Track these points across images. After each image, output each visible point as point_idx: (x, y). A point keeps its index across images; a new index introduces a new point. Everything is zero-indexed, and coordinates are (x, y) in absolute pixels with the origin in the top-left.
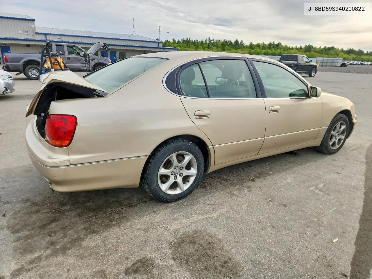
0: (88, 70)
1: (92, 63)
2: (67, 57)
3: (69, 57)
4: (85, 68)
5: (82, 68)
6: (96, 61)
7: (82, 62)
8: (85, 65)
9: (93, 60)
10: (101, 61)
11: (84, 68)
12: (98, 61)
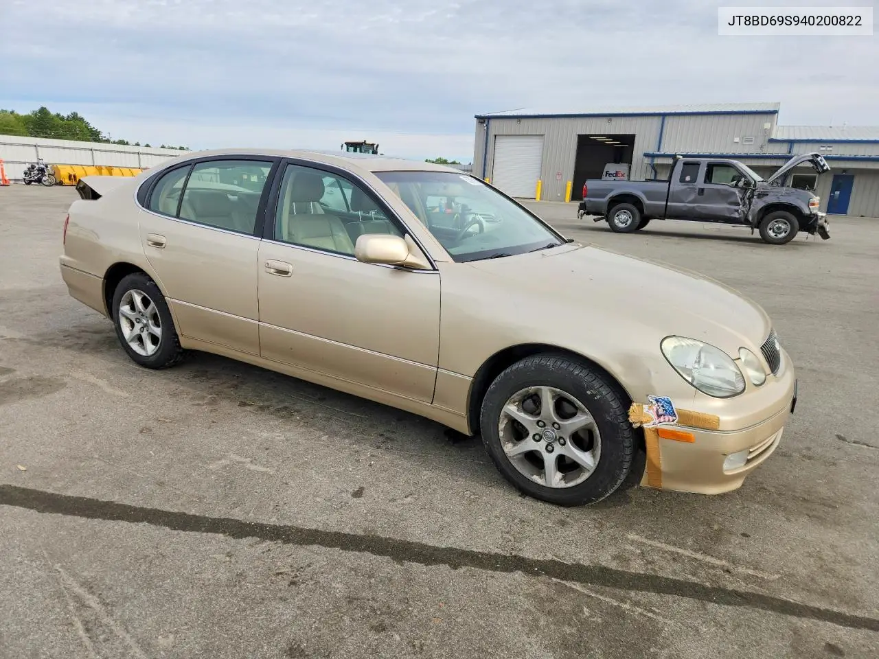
0: (743, 220)
1: (758, 204)
2: (699, 189)
3: (703, 190)
4: (736, 215)
5: (728, 215)
6: (771, 199)
7: (732, 199)
8: (736, 208)
9: (761, 195)
10: (784, 200)
11: (733, 216)
12: (778, 198)
